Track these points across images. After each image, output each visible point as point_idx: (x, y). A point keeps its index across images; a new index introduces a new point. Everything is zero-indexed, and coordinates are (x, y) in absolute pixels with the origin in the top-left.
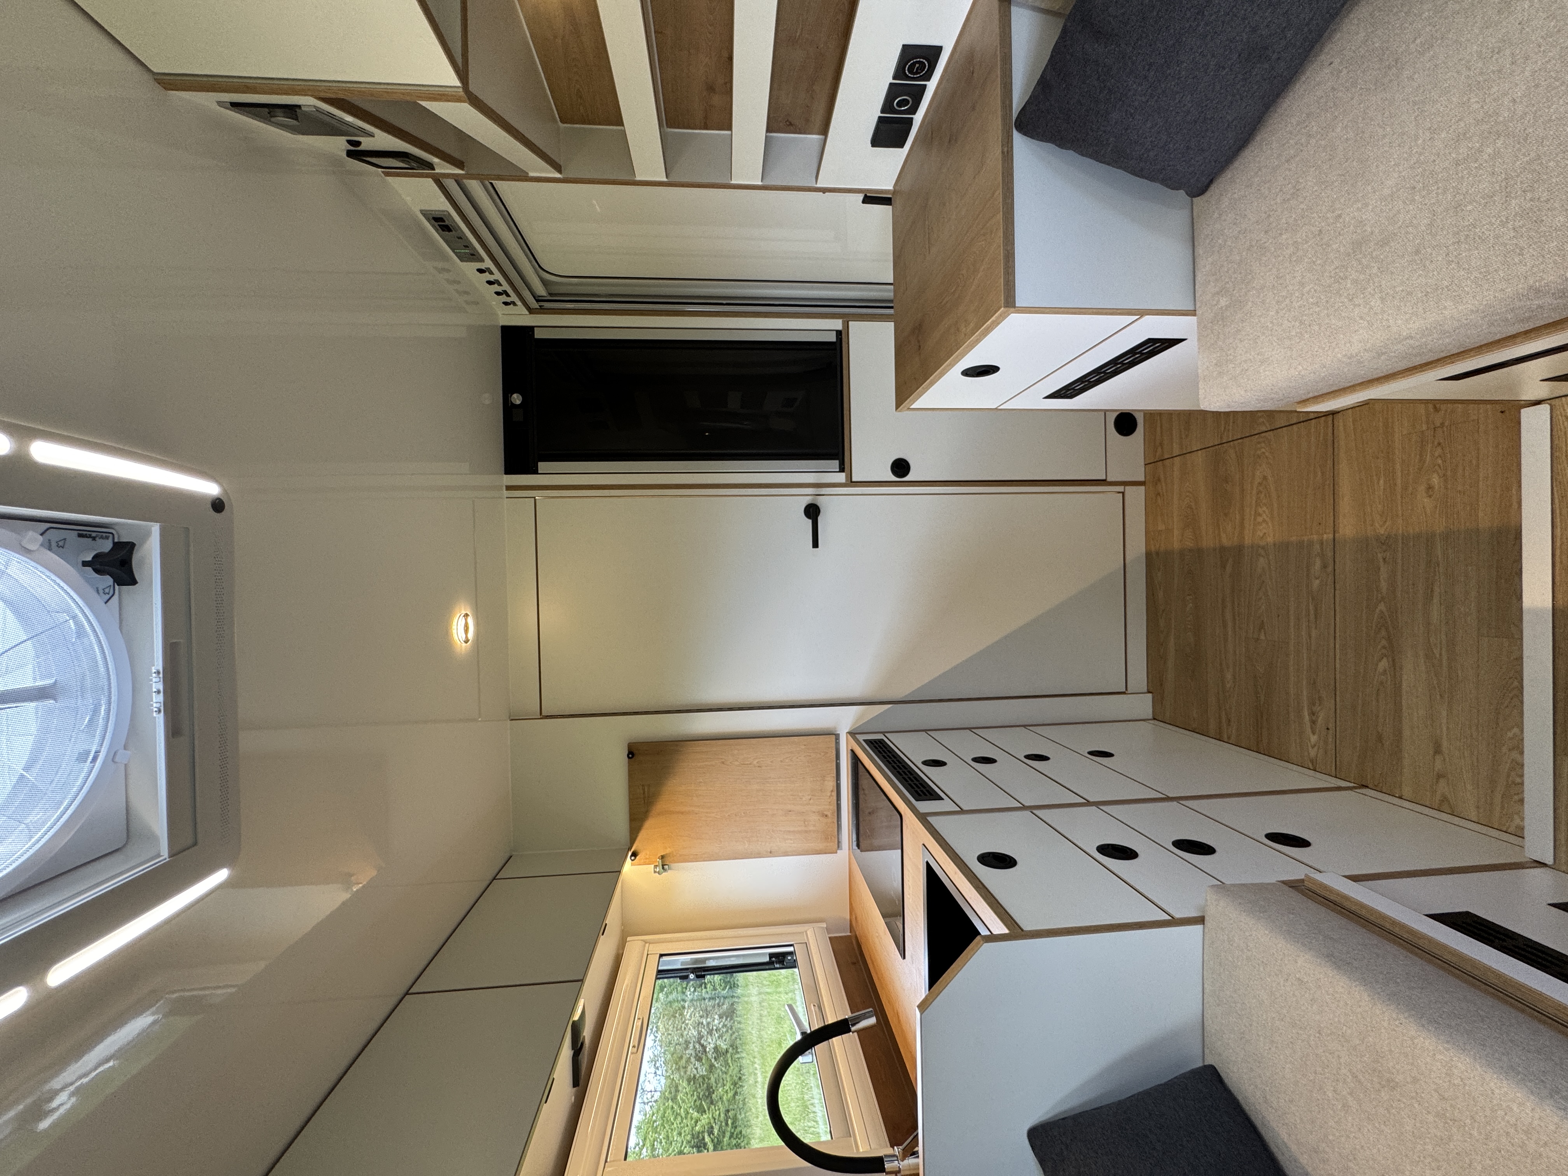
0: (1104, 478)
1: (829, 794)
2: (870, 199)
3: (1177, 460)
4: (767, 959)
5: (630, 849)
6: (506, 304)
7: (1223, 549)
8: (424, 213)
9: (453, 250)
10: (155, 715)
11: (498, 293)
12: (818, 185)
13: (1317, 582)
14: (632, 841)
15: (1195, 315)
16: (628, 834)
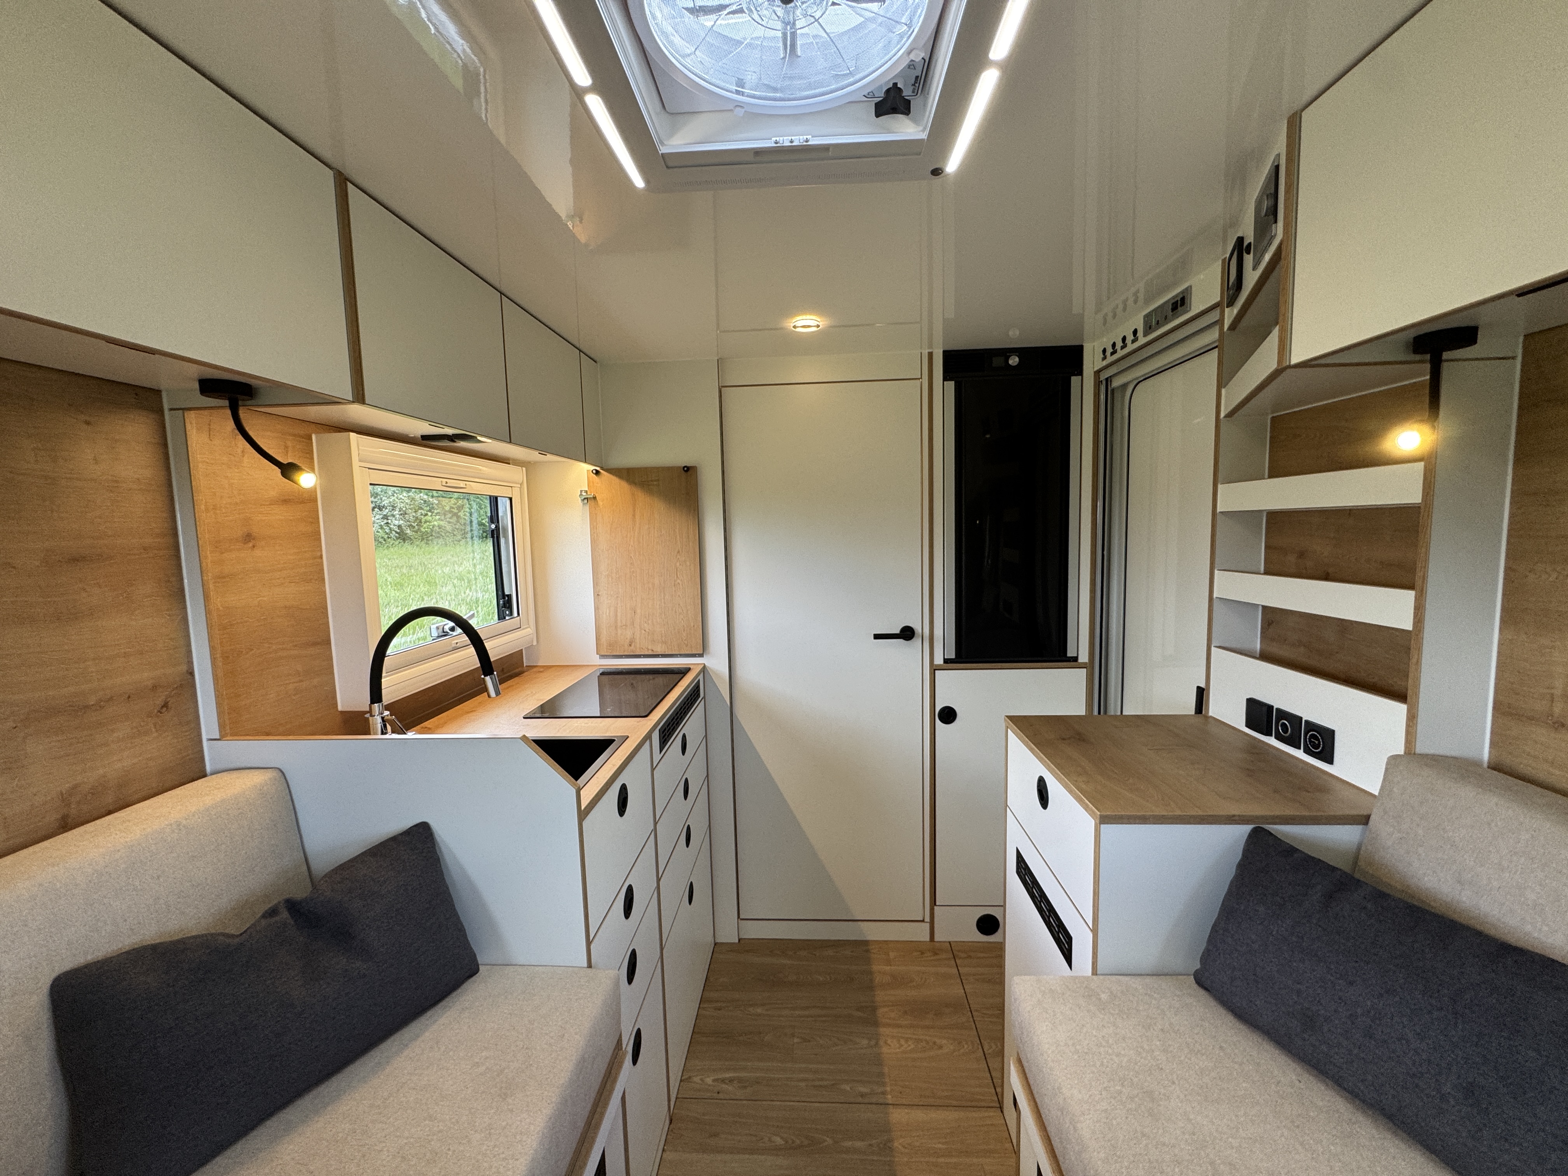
0: (937, 904)
1: (650, 647)
2: (1201, 694)
3: (955, 971)
4: (507, 593)
5: (602, 468)
6: (1104, 351)
7: (874, 1009)
8: (1188, 290)
9: (1155, 310)
10: (774, 139)
11: (1114, 345)
12: (1213, 649)
13: (848, 1089)
14: (608, 471)
15: (1093, 974)
16: (616, 466)
